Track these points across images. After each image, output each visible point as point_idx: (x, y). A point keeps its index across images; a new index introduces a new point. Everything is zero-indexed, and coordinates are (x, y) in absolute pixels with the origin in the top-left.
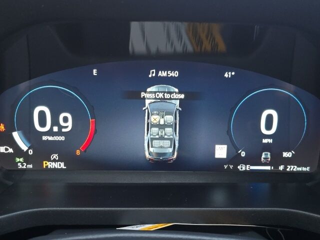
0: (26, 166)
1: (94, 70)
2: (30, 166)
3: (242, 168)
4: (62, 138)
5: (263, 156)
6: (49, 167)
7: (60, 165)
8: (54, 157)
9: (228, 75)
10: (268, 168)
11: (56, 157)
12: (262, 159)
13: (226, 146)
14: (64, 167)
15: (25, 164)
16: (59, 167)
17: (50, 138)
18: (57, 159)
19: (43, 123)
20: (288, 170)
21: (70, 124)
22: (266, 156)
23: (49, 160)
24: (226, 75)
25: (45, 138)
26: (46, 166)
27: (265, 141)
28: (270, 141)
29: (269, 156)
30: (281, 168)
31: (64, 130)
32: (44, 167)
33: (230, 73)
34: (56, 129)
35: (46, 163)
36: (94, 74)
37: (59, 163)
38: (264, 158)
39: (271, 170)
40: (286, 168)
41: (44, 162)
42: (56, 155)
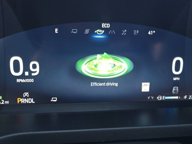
0: (4, 102)
1: (56, 29)
2: (7, 102)
3: (159, 99)
4: (32, 80)
5: (174, 90)
6: (22, 103)
7: (30, 100)
8: (26, 95)
9: (151, 33)
10: (177, 97)
11: (27, 95)
12: (173, 92)
13: (149, 83)
14: (33, 102)
15: (3, 101)
16: (29, 102)
17: (23, 81)
18: (28, 96)
19: (17, 69)
20: (190, 98)
21: (38, 69)
22: (175, 89)
23: (22, 97)
24: (149, 33)
25: (18, 81)
26: (19, 102)
27: (175, 79)
28: (178, 79)
29: (177, 89)
30: (185, 97)
31: (33, 74)
32: (18, 103)
33: (152, 31)
34: (27, 74)
35: (19, 100)
36: (56, 32)
37: (29, 99)
38: (174, 91)
39: (179, 99)
40: (188, 97)
41: (18, 99)
42: (27, 93)
